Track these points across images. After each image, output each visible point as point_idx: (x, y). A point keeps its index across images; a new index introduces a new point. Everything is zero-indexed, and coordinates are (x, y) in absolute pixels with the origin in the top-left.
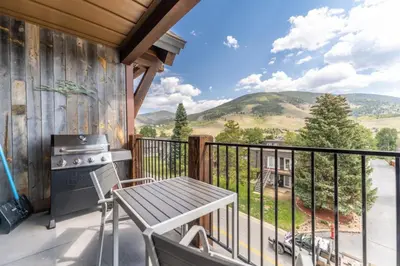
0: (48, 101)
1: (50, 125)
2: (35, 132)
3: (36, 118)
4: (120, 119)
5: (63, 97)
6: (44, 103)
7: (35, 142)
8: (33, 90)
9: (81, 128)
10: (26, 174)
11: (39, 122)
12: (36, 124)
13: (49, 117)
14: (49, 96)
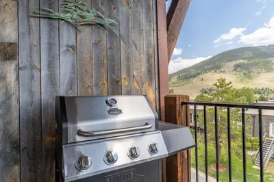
0: (50, 37)
1: (52, 79)
2: (31, 92)
3: (32, 67)
4: (149, 71)
5: (72, 30)
6: (44, 40)
7: (31, 109)
8: (29, 17)
9: (97, 85)
10: (16, 168)
11: (36, 74)
12: (32, 78)
13: (51, 65)
14: (51, 29)
